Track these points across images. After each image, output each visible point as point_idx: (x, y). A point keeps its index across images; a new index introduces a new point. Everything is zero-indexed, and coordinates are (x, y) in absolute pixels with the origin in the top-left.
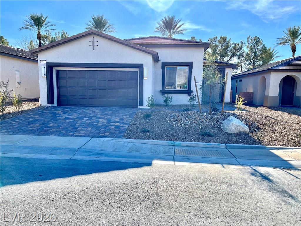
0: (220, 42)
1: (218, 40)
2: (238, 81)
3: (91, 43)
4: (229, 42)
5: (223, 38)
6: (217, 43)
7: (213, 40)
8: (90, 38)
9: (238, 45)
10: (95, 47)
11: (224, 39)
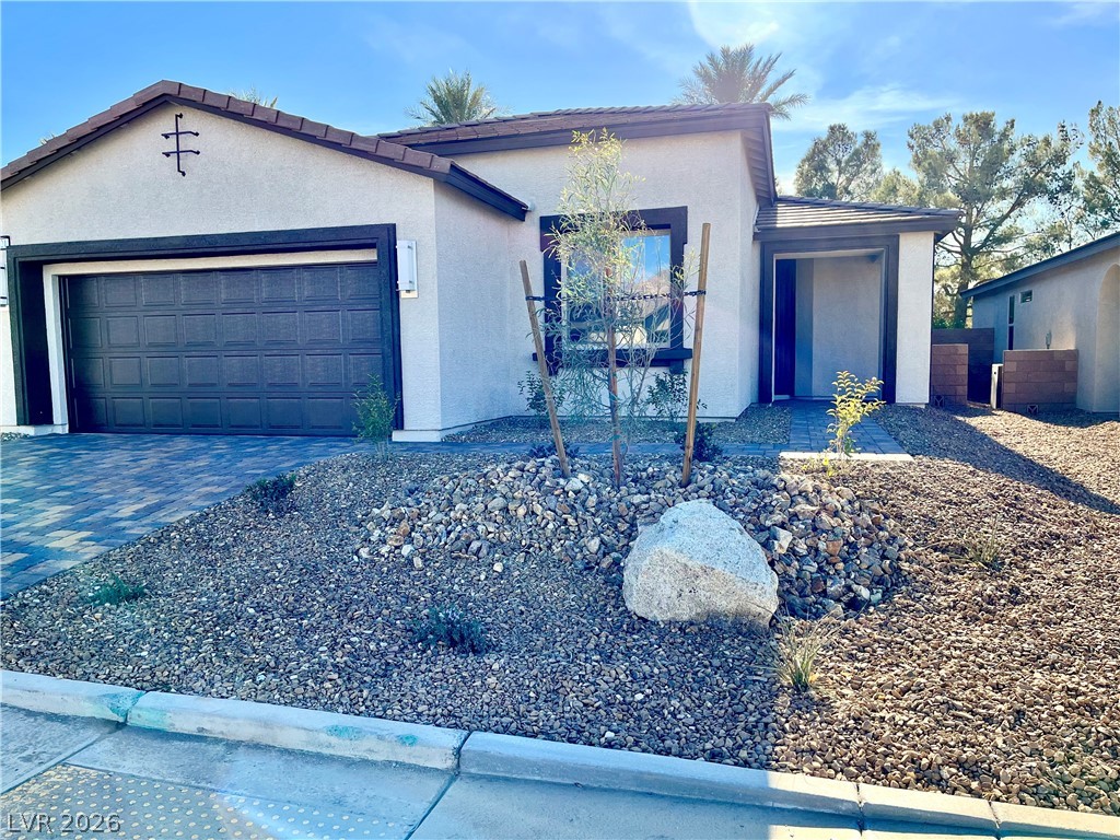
0: (963, 139)
1: (952, 132)
2: (1019, 297)
3: (171, 145)
4: (1004, 136)
5: (977, 121)
6: (952, 144)
7: (934, 132)
8: (165, 123)
9: (1047, 142)
10: (188, 161)
11: (983, 124)
